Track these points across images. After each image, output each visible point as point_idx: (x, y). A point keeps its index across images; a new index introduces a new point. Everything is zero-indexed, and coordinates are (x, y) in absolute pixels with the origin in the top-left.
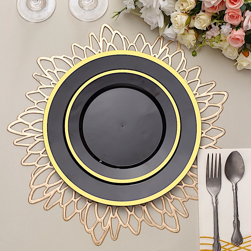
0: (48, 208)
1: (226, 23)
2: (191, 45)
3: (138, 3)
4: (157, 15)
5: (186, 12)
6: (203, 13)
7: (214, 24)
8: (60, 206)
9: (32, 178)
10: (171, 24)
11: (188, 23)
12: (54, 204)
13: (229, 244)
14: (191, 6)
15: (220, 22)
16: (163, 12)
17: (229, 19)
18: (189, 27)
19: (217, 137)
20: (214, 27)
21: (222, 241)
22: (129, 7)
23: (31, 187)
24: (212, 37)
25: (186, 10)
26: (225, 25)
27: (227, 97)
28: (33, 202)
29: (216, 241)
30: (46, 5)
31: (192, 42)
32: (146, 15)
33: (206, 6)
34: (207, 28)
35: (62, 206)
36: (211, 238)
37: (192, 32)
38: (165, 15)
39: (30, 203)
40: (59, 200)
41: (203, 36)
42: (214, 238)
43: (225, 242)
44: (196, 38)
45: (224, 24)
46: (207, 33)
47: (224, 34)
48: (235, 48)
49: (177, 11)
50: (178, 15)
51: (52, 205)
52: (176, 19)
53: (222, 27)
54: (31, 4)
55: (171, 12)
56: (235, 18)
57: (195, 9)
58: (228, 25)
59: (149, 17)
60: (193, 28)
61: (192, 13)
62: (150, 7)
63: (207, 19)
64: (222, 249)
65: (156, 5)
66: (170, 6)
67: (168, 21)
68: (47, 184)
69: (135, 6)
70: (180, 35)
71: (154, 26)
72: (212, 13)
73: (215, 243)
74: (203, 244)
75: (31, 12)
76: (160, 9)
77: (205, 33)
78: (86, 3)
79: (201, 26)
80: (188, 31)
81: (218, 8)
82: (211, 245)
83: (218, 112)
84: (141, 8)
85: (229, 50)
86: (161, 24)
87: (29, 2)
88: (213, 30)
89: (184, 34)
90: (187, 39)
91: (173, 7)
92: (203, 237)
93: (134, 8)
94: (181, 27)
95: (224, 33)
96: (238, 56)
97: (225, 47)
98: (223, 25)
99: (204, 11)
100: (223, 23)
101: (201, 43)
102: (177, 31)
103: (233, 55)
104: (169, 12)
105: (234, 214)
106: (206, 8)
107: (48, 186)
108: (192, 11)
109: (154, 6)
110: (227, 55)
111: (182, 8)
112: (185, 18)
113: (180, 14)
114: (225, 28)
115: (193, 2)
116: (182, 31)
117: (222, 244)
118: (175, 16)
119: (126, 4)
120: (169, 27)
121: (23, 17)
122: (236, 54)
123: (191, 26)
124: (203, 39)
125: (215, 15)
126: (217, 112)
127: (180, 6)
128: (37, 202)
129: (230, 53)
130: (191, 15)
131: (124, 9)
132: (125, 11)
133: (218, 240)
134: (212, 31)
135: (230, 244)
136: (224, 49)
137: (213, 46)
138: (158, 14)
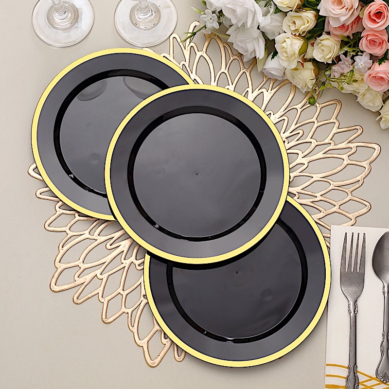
0: (80, 301)
1: (362, 52)
2: (308, 87)
3: (224, 19)
4: (254, 38)
5: (299, 34)
6: (328, 36)
7: (344, 54)
8: (99, 300)
9: (59, 252)
10: (276, 53)
11: (303, 51)
12: (90, 295)
13: (371, 378)
14: (308, 24)
15: (354, 51)
16: (263, 33)
17: (367, 46)
18: (305, 59)
19: (357, 214)
20: (345, 60)
21: (361, 373)
22: (209, 26)
23: (57, 266)
24: (342, 74)
25: (300, 31)
26: (362, 55)
27: (378, 153)
28: (57, 289)
29: (352, 373)
30: (79, 20)
31: (308, 81)
32: (236, 38)
33: (332, 24)
34: (333, 61)
35: (102, 300)
36: (343, 367)
37: (310, 66)
38: (266, 38)
39: (53, 289)
40: (99, 289)
41: (328, 73)
42: (349, 368)
43: (366, 375)
44: (316, 76)
45: (359, 54)
46: (334, 68)
47: (359, 70)
48: (378, 92)
49: (285, 32)
50: (286, 40)
51: (87, 297)
52: (284, 45)
53: (356, 58)
54: (55, 18)
55: (277, 34)
56: (378, 44)
57: (315, 29)
58: (366, 56)
59: (240, 41)
60: (311, 60)
61: (309, 35)
62: (244, 25)
63: (334, 46)
64: (361, 387)
65: (252, 23)
66: (274, 24)
67: (271, 48)
68: (82, 263)
69: (220, 24)
70: (291, 71)
71: (248, 56)
72: (341, 35)
73: (351, 376)
74: (331, 376)
75: (55, 30)
76: (258, 28)
77: (330, 68)
78: (141, 17)
79: (324, 57)
80: (303, 65)
81: (350, 28)
82: (344, 378)
83: (363, 175)
84: (228, 27)
85: (368, 95)
86: (261, 53)
87: (52, 14)
88: (342, 64)
89: (296, 69)
90: (301, 77)
91: (279, 26)
92: (331, 365)
93: (217, 26)
94: (293, 58)
95: (359, 68)
96: (382, 106)
97: (362, 92)
98: (357, 55)
99: (328, 33)
100: (358, 52)
101: (324, 84)
102: (285, 64)
103: (374, 104)
104: (274, 35)
105: (382, 332)
106: (332, 28)
107: (83, 266)
108: (309, 32)
109: (249, 24)
110: (364, 103)
111: (293, 28)
112: (298, 43)
113: (291, 37)
114: (361, 60)
115: (310, 19)
116: (294, 65)
117: (361, 378)
118: (283, 41)
119: (206, 20)
120: (273, 58)
121: (42, 38)
122: (379, 102)
123: (308, 56)
124: (326, 77)
125: (346, 40)
126: (361, 175)
127: (291, 25)
128: (63, 290)
129: (370, 101)
130: (307, 38)
131: (202, 28)
132: (203, 31)
133: (355, 371)
134: (342, 66)
135: (374, 379)
136: (360, 94)
137: (342, 88)
138: (256, 37)
